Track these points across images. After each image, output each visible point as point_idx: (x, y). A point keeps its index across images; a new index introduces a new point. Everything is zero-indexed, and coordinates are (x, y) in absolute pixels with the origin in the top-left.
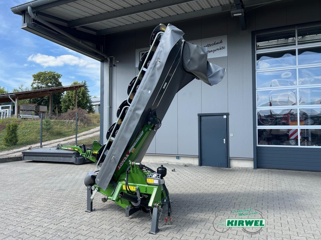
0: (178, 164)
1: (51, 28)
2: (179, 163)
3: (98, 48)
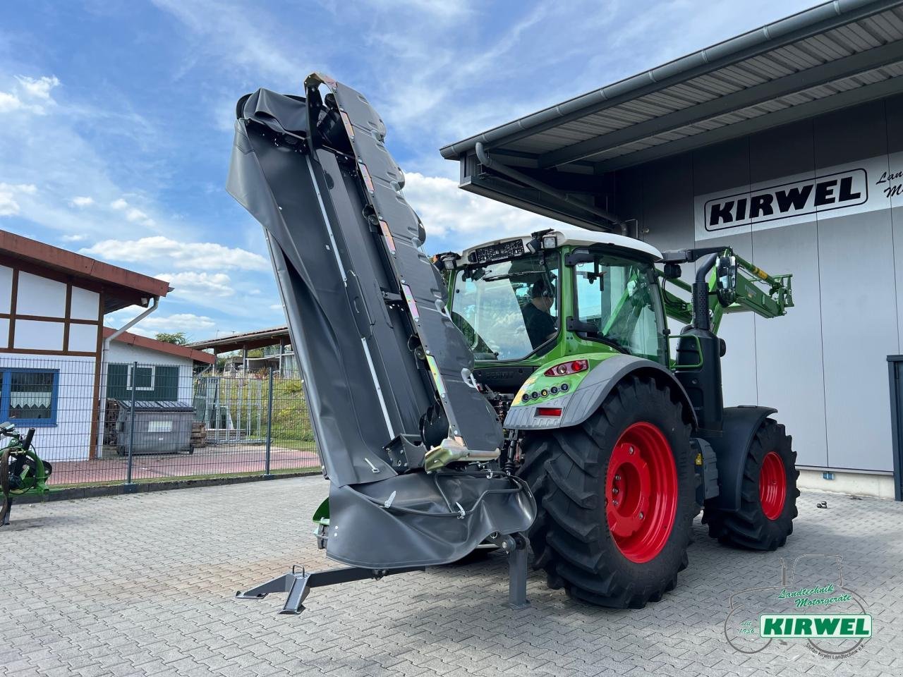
0: (828, 492)
1: (505, 173)
2: (833, 489)
3: (600, 205)
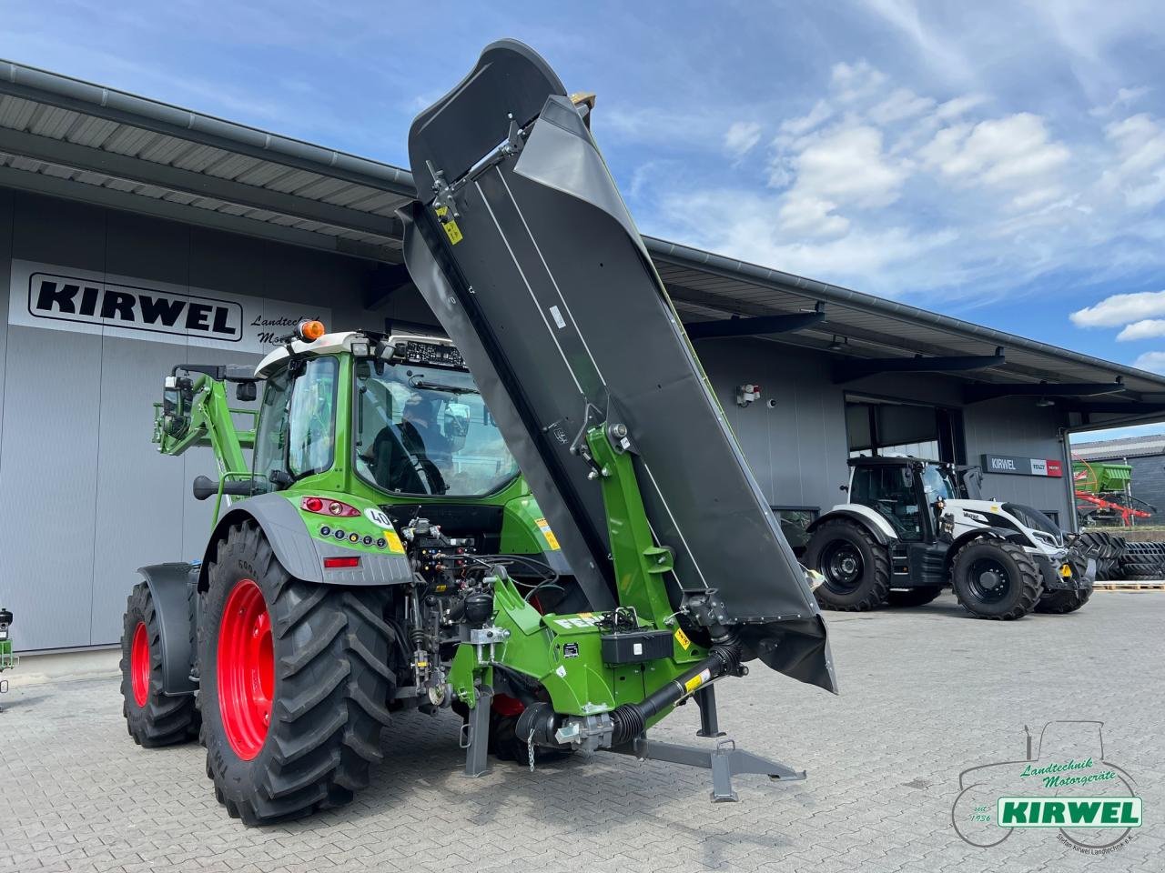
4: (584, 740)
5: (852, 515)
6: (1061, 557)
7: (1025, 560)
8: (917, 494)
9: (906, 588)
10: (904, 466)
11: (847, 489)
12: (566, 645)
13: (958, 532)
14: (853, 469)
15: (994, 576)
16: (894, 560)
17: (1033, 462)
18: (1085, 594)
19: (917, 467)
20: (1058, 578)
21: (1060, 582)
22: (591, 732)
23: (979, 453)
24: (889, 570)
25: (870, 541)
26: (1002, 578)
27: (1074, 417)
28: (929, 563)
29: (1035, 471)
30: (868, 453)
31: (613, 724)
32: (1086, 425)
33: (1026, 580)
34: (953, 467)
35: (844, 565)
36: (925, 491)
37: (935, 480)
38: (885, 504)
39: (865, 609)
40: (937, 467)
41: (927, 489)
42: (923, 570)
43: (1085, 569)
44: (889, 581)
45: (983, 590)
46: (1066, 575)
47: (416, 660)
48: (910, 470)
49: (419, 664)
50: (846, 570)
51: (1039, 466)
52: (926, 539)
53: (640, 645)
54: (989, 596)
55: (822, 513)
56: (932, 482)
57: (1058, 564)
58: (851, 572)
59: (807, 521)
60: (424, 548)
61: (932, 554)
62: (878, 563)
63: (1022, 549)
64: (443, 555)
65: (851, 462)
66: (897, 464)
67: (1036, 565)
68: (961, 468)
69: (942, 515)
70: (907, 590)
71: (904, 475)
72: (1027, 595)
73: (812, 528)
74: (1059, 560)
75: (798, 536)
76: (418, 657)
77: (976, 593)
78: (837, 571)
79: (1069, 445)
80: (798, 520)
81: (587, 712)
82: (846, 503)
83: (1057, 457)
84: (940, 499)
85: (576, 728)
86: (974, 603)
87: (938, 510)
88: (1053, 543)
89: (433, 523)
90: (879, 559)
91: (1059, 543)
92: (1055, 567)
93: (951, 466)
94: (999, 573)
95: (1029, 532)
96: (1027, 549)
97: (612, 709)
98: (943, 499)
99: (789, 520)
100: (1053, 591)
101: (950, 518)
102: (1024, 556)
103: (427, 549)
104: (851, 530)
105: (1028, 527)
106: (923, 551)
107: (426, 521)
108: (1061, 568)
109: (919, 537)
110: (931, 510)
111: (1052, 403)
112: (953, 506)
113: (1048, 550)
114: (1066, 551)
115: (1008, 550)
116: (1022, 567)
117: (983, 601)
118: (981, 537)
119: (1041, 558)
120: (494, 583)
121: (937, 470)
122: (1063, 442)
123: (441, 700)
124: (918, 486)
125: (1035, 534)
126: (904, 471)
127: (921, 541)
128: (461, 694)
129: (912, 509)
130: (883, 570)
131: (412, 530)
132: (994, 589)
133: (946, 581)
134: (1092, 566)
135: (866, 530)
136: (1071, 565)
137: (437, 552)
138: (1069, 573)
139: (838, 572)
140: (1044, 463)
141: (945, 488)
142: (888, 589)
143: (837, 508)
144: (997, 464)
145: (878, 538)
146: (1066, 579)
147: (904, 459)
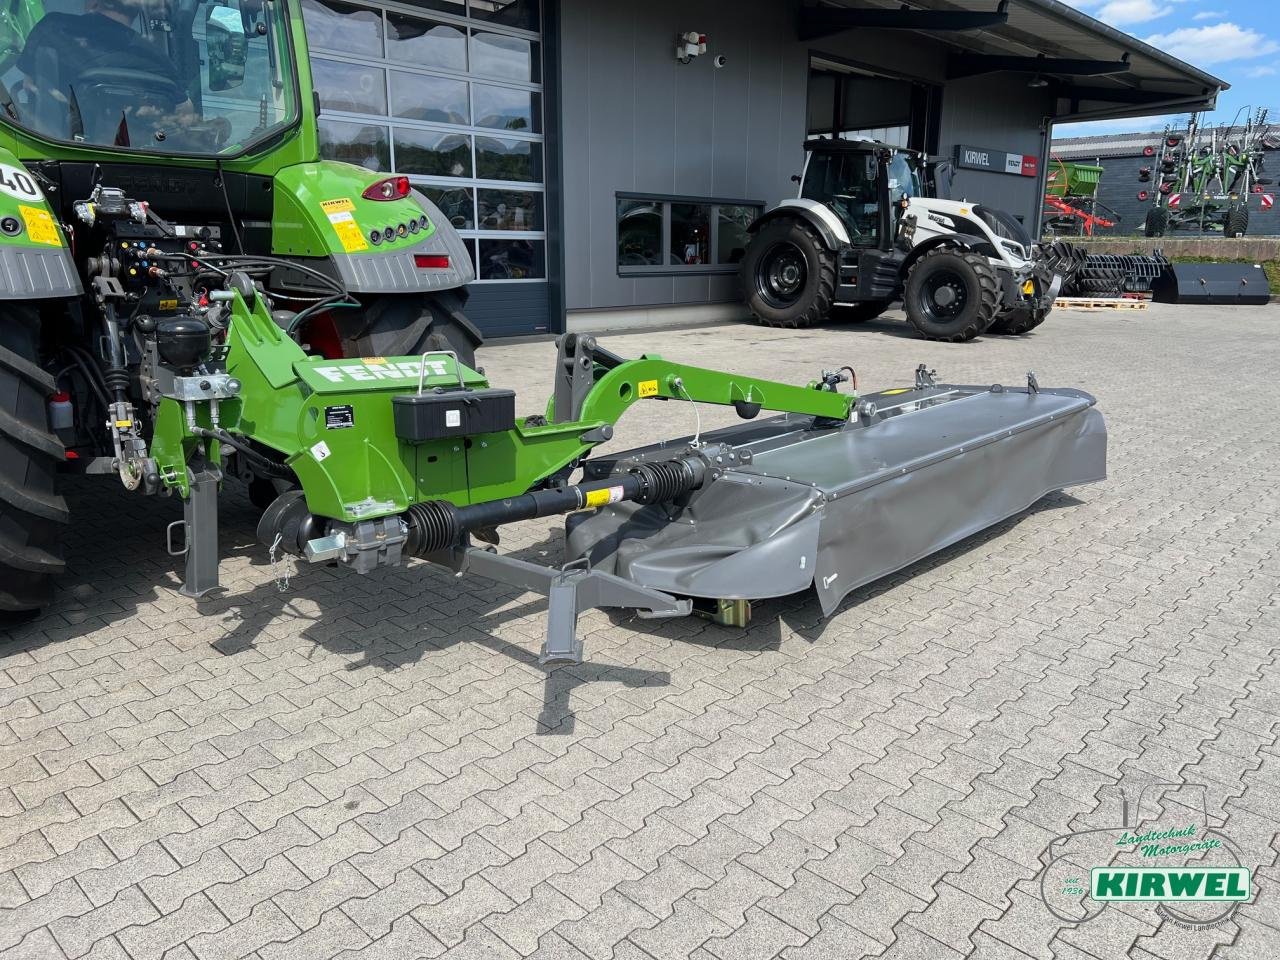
4: (353, 557)
5: (803, 214)
6: (1027, 271)
7: (988, 274)
8: (880, 190)
9: (851, 302)
10: (870, 152)
11: (799, 179)
12: (329, 409)
13: (919, 237)
14: (809, 154)
15: (950, 291)
16: (842, 269)
17: (1010, 157)
18: (1042, 314)
19: (884, 155)
20: (1019, 296)
21: (1019, 300)
22: (364, 546)
23: (952, 143)
24: (835, 282)
25: (818, 246)
26: (959, 294)
27: (1062, 103)
28: (882, 274)
29: (1009, 169)
30: (829, 136)
31: (406, 530)
32: (1075, 115)
33: (985, 297)
34: (925, 158)
35: (785, 274)
36: (889, 186)
37: (901, 174)
38: (842, 201)
39: (802, 325)
40: (907, 156)
41: (893, 184)
42: (873, 283)
43: (1049, 286)
44: (833, 294)
45: (935, 309)
46: (1028, 292)
47: (113, 417)
48: (875, 158)
49: (118, 424)
50: (786, 279)
51: (1014, 163)
52: (882, 244)
53: (457, 412)
54: (939, 313)
55: (768, 209)
56: (898, 176)
57: (1021, 279)
58: (791, 282)
59: (750, 217)
60: (124, 239)
61: (886, 263)
62: (824, 273)
63: (987, 261)
64: (158, 252)
65: (808, 145)
66: (860, 151)
67: (998, 281)
68: (933, 159)
69: (904, 217)
70: (852, 305)
71: (868, 165)
72: (982, 314)
73: (754, 228)
74: (1024, 274)
75: (738, 236)
76: (116, 413)
77: (928, 310)
78: (777, 281)
79: (1051, 140)
80: (741, 217)
81: (359, 516)
82: (796, 197)
83: (1035, 153)
84: (905, 197)
85: (341, 539)
86: (924, 322)
87: (900, 209)
88: (1022, 255)
89: (134, 194)
90: (826, 268)
91: (1028, 256)
92: (1018, 283)
93: (922, 156)
94: (957, 289)
95: (997, 241)
96: (992, 261)
97: (402, 509)
98: (909, 197)
99: (730, 217)
100: (1010, 309)
101: (913, 220)
102: (989, 269)
103: (130, 240)
104: (798, 231)
105: (997, 234)
106: (877, 260)
107: (118, 192)
108: (1024, 284)
109: (874, 243)
110: (893, 210)
111: (1046, 84)
112: (918, 207)
113: (1014, 262)
114: (1033, 264)
115: (971, 261)
116: (984, 282)
117: (933, 321)
118: (943, 245)
119: (1006, 272)
120: (232, 301)
121: (906, 160)
122: (1045, 134)
123: (137, 482)
124: (883, 179)
125: (1003, 244)
126: (868, 158)
127: (875, 247)
128: (164, 476)
129: (871, 208)
130: (828, 282)
131: (90, 206)
132: (948, 306)
133: (897, 295)
134: (1057, 283)
135: (815, 232)
136: (1035, 281)
137: (149, 246)
138: (1030, 290)
139: (778, 283)
140: (1019, 158)
141: (912, 183)
142: (831, 303)
143: (785, 203)
144: (972, 157)
145: (827, 241)
146: (1027, 296)
147: (871, 144)
